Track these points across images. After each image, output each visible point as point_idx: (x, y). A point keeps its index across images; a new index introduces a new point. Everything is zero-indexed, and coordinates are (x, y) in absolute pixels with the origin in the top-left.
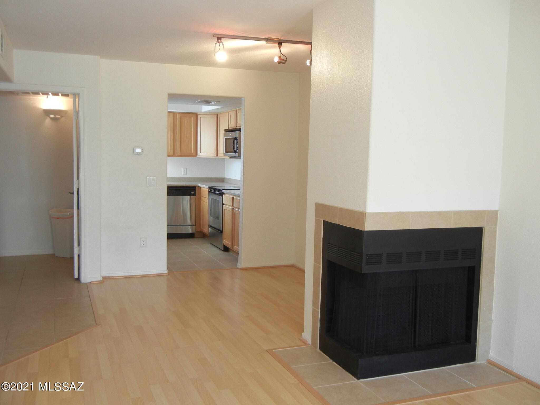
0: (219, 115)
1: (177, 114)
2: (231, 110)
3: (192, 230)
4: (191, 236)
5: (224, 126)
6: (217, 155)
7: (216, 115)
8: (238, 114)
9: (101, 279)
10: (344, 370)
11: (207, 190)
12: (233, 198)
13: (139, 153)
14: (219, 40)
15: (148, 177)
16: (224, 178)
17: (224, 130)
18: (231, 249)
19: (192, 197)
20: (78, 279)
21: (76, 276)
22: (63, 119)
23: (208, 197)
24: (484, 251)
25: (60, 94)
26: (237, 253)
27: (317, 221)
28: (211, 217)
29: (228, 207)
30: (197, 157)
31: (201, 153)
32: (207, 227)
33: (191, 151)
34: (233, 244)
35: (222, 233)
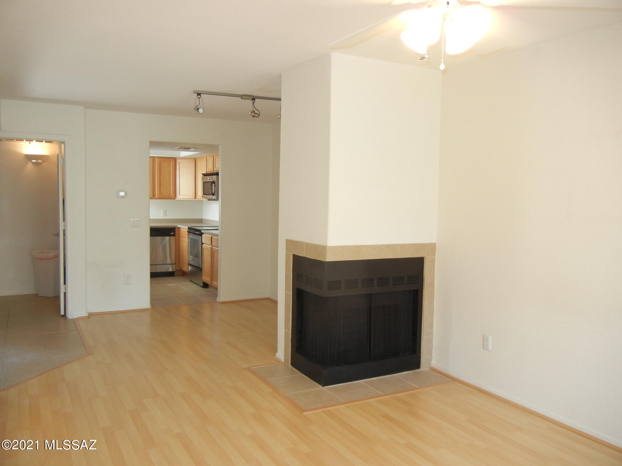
0: (197, 160)
1: (156, 159)
2: (209, 155)
3: (172, 269)
4: (171, 274)
5: (202, 170)
6: (196, 197)
7: (194, 160)
8: (215, 159)
9: (88, 315)
10: (311, 380)
11: (187, 230)
12: (212, 237)
13: (123, 196)
14: (199, 96)
15: (132, 218)
16: (202, 219)
17: (202, 174)
18: (210, 285)
19: (172, 237)
20: (65, 316)
21: (62, 313)
22: (44, 164)
23: (187, 237)
24: (425, 277)
25: (44, 142)
26: (216, 288)
27: (287, 255)
28: (191, 256)
29: (207, 246)
30: (176, 199)
31: (179, 195)
32: (187, 265)
33: (170, 194)
34: (212, 280)
35: (201, 270)
